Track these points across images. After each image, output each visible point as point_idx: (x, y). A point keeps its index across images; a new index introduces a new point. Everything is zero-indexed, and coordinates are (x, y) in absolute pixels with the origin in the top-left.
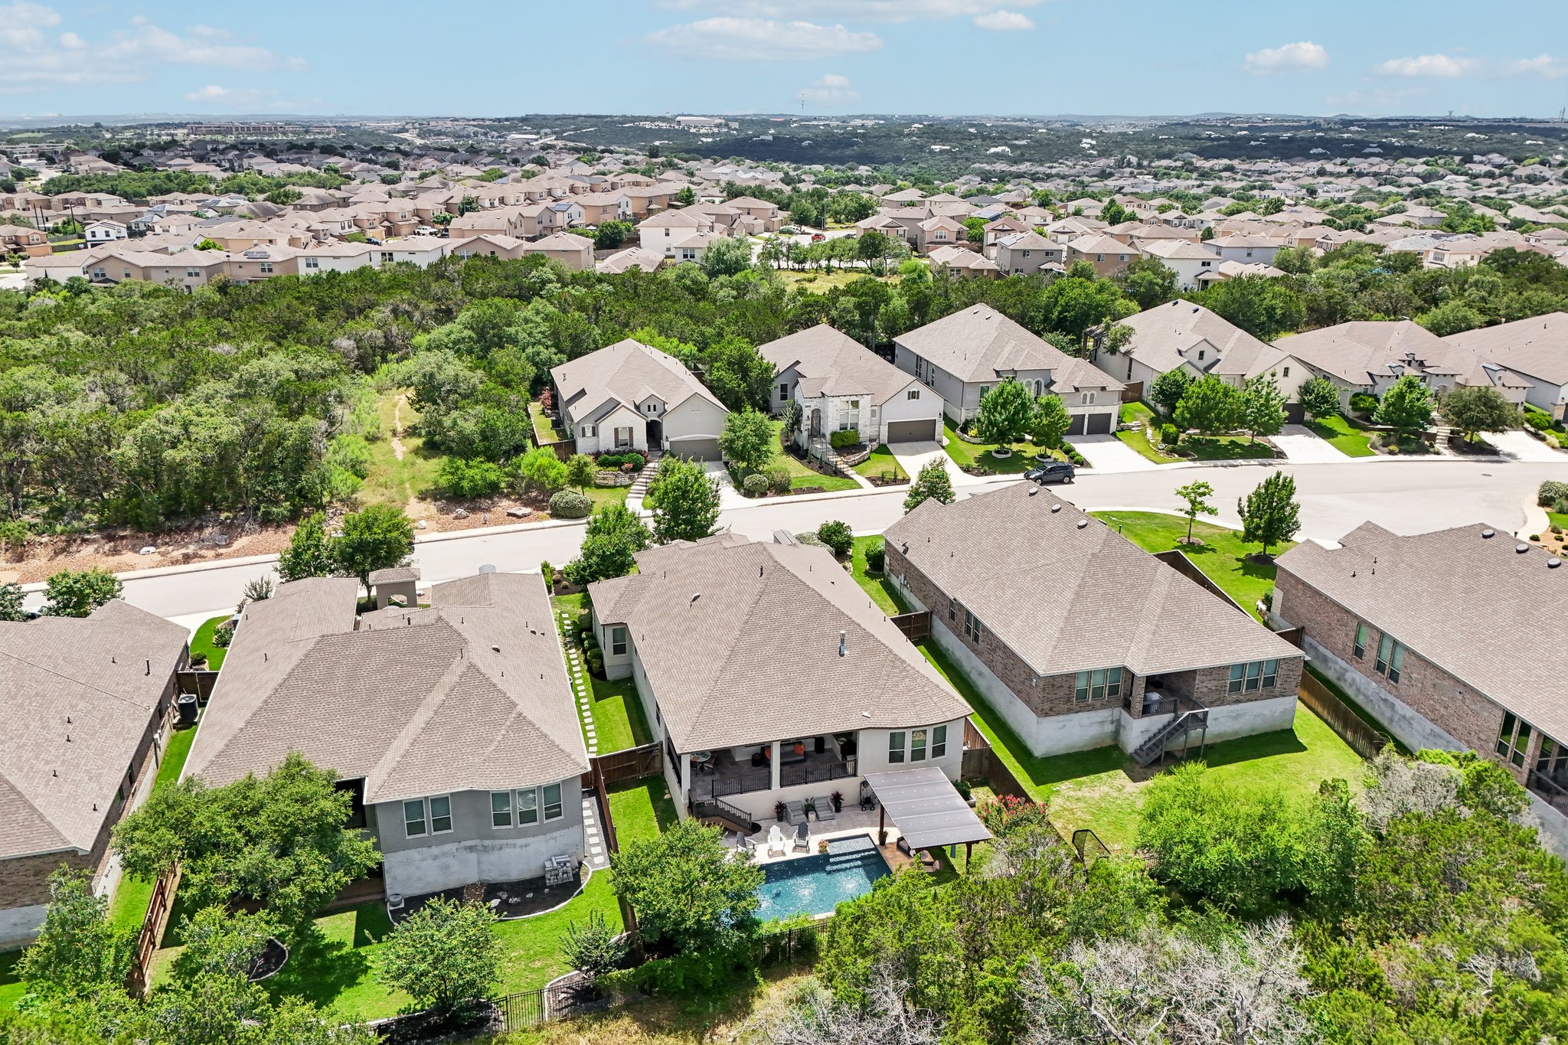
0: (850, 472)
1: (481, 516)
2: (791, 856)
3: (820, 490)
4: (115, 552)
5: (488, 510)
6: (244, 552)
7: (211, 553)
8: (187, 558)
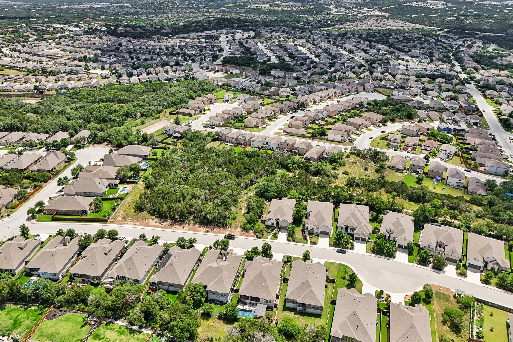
0: (308, 239)
1: (247, 234)
2: (248, 309)
3: (300, 242)
4: (200, 227)
5: (248, 232)
6: (214, 232)
7: (210, 231)
8: (208, 231)
